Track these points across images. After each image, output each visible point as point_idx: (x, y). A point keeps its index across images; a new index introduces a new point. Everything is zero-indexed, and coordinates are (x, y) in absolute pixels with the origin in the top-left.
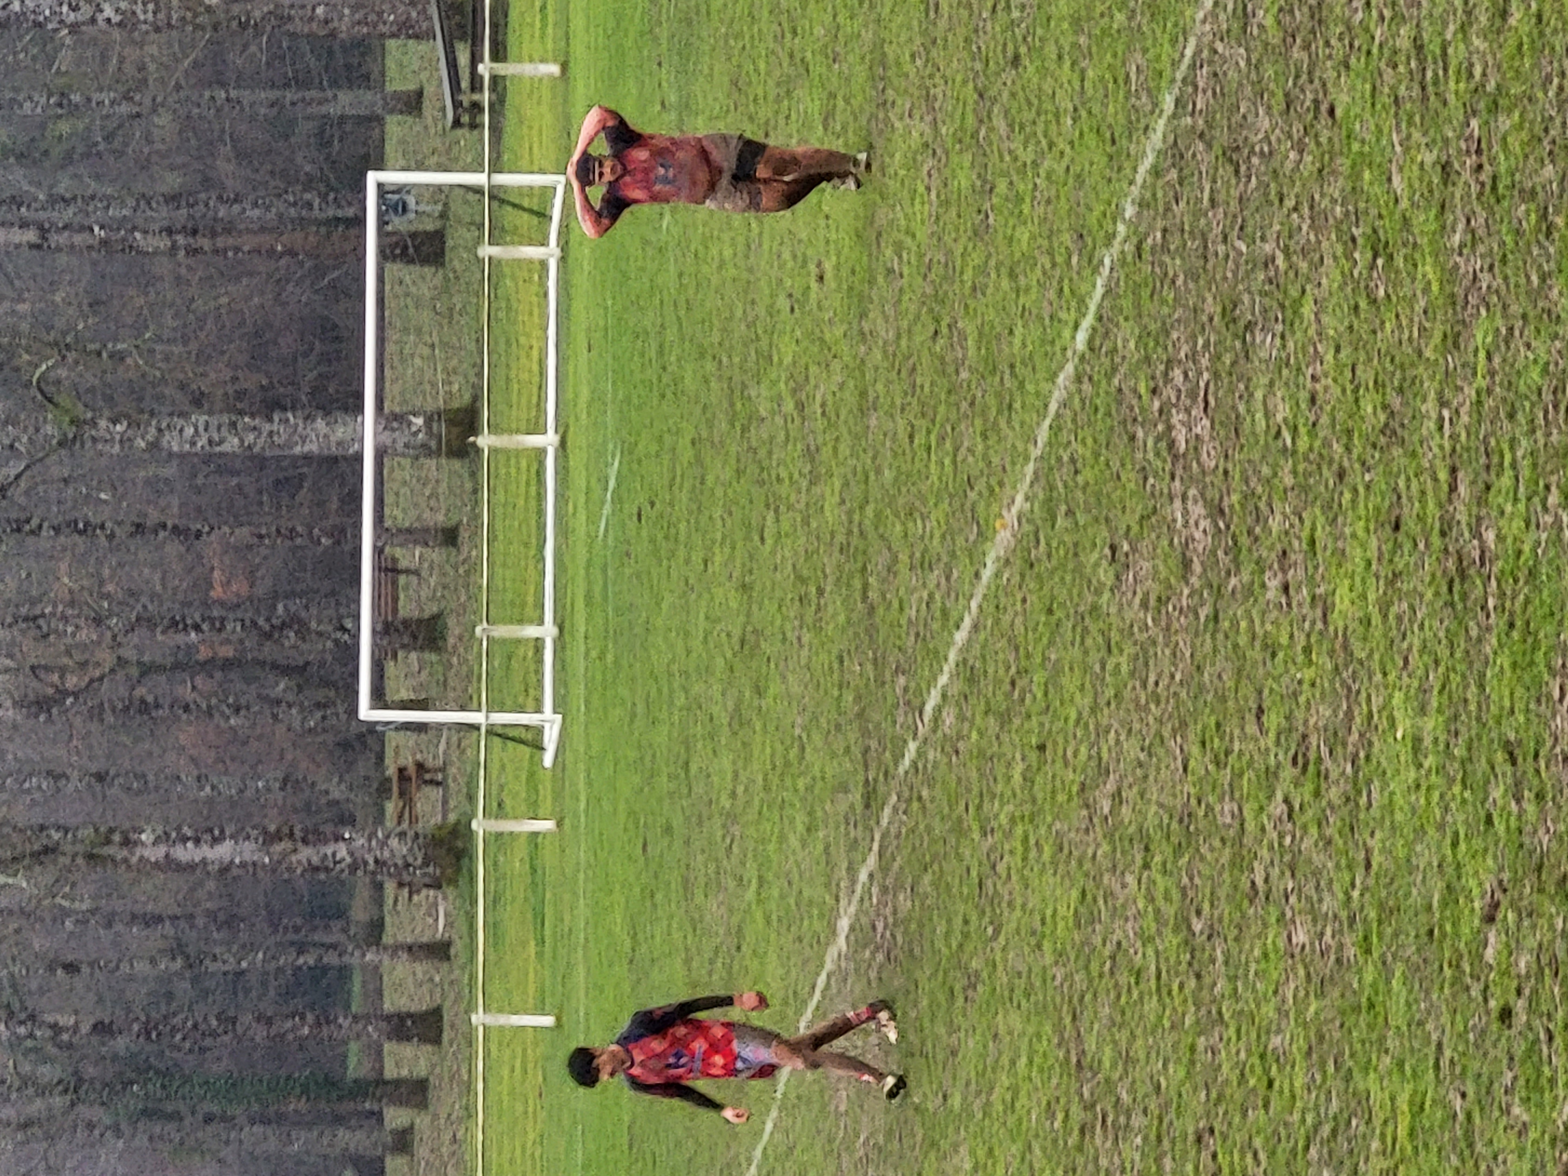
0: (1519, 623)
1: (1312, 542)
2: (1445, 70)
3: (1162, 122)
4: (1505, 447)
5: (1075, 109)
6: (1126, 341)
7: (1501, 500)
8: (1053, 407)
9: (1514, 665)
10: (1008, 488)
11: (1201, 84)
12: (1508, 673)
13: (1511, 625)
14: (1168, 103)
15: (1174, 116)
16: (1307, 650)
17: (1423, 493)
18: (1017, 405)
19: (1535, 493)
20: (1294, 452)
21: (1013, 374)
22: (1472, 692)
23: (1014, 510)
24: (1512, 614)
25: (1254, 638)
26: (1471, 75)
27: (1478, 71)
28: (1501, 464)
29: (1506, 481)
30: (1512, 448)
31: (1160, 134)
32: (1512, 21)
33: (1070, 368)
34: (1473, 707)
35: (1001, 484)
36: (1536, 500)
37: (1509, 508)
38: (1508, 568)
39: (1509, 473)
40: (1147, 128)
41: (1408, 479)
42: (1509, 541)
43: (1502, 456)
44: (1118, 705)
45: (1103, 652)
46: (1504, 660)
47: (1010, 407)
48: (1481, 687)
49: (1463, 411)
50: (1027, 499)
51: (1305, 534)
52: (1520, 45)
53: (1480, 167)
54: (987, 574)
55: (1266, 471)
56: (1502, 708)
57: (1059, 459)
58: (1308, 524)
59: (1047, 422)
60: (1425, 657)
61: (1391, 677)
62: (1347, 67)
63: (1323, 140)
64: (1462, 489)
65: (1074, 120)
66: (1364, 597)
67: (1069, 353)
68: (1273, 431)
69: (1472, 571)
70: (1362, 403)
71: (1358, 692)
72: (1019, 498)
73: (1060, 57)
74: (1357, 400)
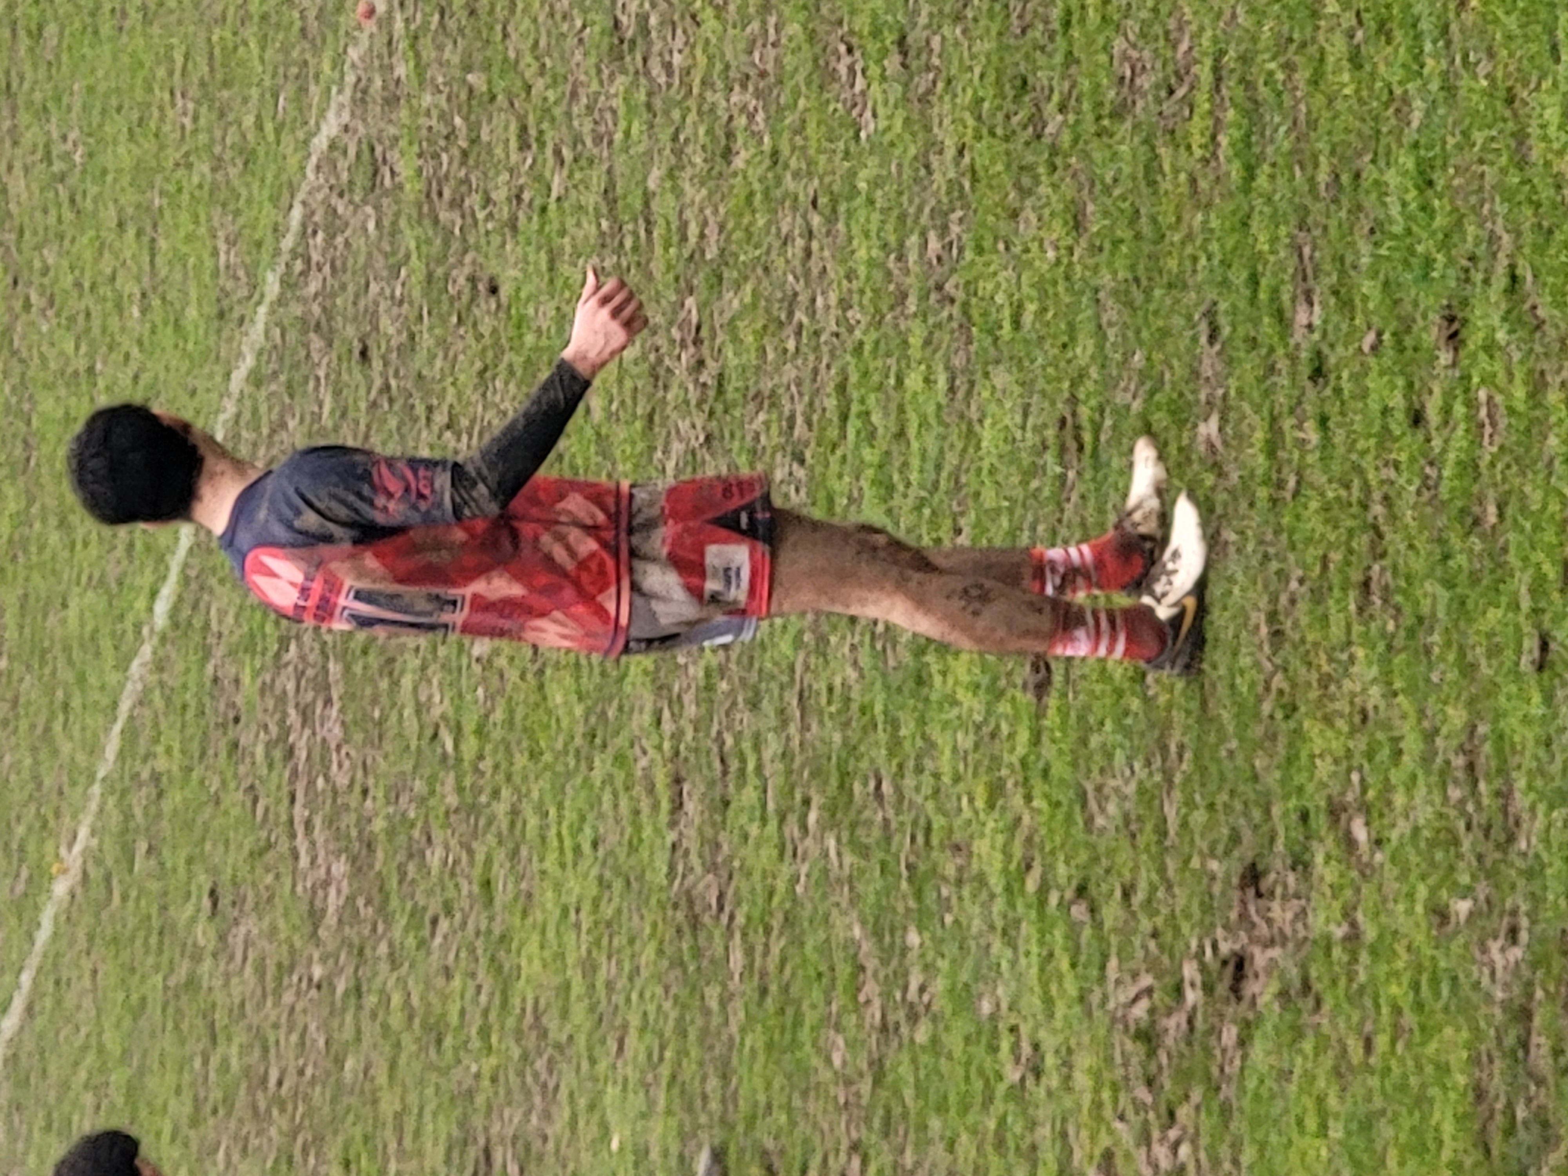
0: (773, 988)
1: (487, 884)
2: (649, 232)
3: (262, 310)
4: (747, 746)
5: (144, 295)
6: (223, 613)
7: (743, 819)
8: (125, 707)
9: (770, 1046)
10: (67, 820)
11: (315, 257)
12: (761, 1058)
13: (764, 992)
14: (272, 285)
15: (281, 301)
16: (485, 1032)
17: (637, 813)
18: (76, 702)
19: (791, 809)
20: (459, 760)
21: (70, 662)
22: (713, 1083)
23: (77, 848)
24: (763, 974)
25: (411, 1018)
26: (684, 238)
27: (693, 230)
28: (742, 771)
29: (750, 795)
30: (757, 748)
31: (260, 326)
32: (739, 162)
33: (146, 651)
34: (714, 1105)
35: (57, 814)
36: (792, 819)
37: (754, 830)
38: (756, 914)
39: (752, 780)
40: (241, 321)
41: (615, 795)
42: (757, 876)
43: (743, 760)
44: (229, 1114)
45: (205, 1041)
46: (755, 1039)
47: (66, 707)
48: (725, 1078)
49: (688, 698)
50: (93, 833)
51: (477, 871)
52: (751, 194)
53: (701, 363)
54: (43, 935)
55: (419, 786)
56: (755, 1104)
57: (135, 776)
58: (480, 858)
59: (117, 728)
60: (649, 1037)
61: (602, 1066)
62: (514, 229)
63: (485, 329)
64: (690, 806)
65: (144, 311)
66: (561, 956)
67: (145, 631)
68: (429, 732)
69: (706, 919)
70: (548, 690)
71: (557, 1087)
72: (83, 833)
73: (121, 225)
74: (541, 687)
